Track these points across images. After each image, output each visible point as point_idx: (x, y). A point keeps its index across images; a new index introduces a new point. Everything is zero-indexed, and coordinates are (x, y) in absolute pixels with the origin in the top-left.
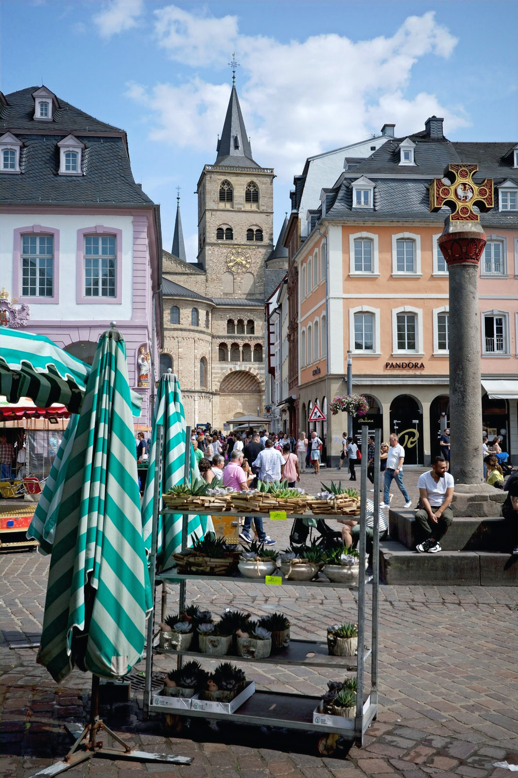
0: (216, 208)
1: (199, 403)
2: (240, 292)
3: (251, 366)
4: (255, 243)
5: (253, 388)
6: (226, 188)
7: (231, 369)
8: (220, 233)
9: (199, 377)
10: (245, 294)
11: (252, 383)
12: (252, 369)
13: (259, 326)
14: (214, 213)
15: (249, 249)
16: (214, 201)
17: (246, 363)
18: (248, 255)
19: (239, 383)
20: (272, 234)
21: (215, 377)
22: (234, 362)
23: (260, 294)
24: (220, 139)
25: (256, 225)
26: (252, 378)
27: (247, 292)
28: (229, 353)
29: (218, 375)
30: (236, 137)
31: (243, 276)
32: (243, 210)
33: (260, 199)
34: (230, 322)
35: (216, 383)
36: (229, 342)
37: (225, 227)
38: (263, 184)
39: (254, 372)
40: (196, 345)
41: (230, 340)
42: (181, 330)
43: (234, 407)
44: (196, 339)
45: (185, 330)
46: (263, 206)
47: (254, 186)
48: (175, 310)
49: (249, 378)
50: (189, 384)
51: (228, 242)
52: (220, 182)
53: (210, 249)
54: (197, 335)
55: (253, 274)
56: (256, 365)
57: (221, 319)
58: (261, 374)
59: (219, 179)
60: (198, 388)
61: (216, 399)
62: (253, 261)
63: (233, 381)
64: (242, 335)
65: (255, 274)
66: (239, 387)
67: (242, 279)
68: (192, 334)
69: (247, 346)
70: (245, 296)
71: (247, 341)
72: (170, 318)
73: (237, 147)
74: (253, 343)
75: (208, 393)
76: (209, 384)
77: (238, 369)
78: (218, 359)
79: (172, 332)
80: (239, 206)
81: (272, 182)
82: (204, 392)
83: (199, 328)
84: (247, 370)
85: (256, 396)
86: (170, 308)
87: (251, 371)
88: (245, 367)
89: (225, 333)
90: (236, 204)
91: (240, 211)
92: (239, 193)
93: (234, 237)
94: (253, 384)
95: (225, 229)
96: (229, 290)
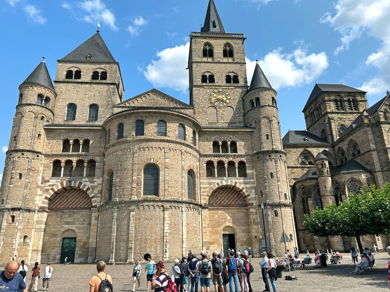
0: (200, 61)
1: (187, 214)
2: (222, 121)
3: (236, 181)
4: (233, 85)
5: (239, 202)
6: (208, 48)
7: (218, 184)
8: (204, 79)
9: (186, 187)
10: (227, 123)
11: (238, 197)
12: (238, 184)
13: (241, 146)
14: (198, 64)
15: (229, 89)
16: (199, 56)
17: (231, 178)
18: (228, 93)
19: (226, 198)
20: (246, 78)
21: (203, 192)
22: (221, 178)
23: (239, 122)
24: (203, 27)
25: (233, 72)
26: (238, 193)
27: (229, 122)
28: (216, 169)
29: (206, 190)
30: (214, 22)
31: (224, 109)
32: (221, 61)
33: (235, 54)
34: (215, 144)
35: (205, 197)
36: (215, 160)
37: (208, 75)
38: (236, 44)
39: (240, 186)
40: (183, 156)
41: (216, 158)
42: (168, 141)
43: (223, 220)
44: (183, 151)
45: (172, 142)
46: (238, 59)
47: (229, 46)
48: (162, 125)
49: (235, 193)
50: (176, 194)
51: (211, 84)
52: (203, 43)
53: (196, 90)
54: (184, 148)
55: (232, 108)
56: (242, 180)
57: (207, 140)
58: (246, 188)
59: (202, 42)
60: (186, 199)
61: (206, 212)
62: (232, 98)
63: (221, 196)
64: (226, 154)
65: (234, 108)
66: (227, 201)
67: (224, 111)
68: (179, 146)
69: (231, 164)
70: (227, 124)
71: (231, 159)
72: (156, 130)
73: (215, 26)
74: (237, 161)
75: (197, 204)
76: (198, 196)
77: (224, 183)
78: (206, 175)
79: (159, 143)
80: (218, 59)
81: (243, 43)
82: (192, 203)
83: (186, 142)
84: (233, 185)
85: (243, 209)
86: (157, 121)
87: (237, 186)
88: (231, 182)
89: (211, 153)
90: (216, 58)
91: (219, 63)
92: (218, 50)
93: (216, 81)
94: (239, 199)
95: (208, 76)
96: (214, 120)
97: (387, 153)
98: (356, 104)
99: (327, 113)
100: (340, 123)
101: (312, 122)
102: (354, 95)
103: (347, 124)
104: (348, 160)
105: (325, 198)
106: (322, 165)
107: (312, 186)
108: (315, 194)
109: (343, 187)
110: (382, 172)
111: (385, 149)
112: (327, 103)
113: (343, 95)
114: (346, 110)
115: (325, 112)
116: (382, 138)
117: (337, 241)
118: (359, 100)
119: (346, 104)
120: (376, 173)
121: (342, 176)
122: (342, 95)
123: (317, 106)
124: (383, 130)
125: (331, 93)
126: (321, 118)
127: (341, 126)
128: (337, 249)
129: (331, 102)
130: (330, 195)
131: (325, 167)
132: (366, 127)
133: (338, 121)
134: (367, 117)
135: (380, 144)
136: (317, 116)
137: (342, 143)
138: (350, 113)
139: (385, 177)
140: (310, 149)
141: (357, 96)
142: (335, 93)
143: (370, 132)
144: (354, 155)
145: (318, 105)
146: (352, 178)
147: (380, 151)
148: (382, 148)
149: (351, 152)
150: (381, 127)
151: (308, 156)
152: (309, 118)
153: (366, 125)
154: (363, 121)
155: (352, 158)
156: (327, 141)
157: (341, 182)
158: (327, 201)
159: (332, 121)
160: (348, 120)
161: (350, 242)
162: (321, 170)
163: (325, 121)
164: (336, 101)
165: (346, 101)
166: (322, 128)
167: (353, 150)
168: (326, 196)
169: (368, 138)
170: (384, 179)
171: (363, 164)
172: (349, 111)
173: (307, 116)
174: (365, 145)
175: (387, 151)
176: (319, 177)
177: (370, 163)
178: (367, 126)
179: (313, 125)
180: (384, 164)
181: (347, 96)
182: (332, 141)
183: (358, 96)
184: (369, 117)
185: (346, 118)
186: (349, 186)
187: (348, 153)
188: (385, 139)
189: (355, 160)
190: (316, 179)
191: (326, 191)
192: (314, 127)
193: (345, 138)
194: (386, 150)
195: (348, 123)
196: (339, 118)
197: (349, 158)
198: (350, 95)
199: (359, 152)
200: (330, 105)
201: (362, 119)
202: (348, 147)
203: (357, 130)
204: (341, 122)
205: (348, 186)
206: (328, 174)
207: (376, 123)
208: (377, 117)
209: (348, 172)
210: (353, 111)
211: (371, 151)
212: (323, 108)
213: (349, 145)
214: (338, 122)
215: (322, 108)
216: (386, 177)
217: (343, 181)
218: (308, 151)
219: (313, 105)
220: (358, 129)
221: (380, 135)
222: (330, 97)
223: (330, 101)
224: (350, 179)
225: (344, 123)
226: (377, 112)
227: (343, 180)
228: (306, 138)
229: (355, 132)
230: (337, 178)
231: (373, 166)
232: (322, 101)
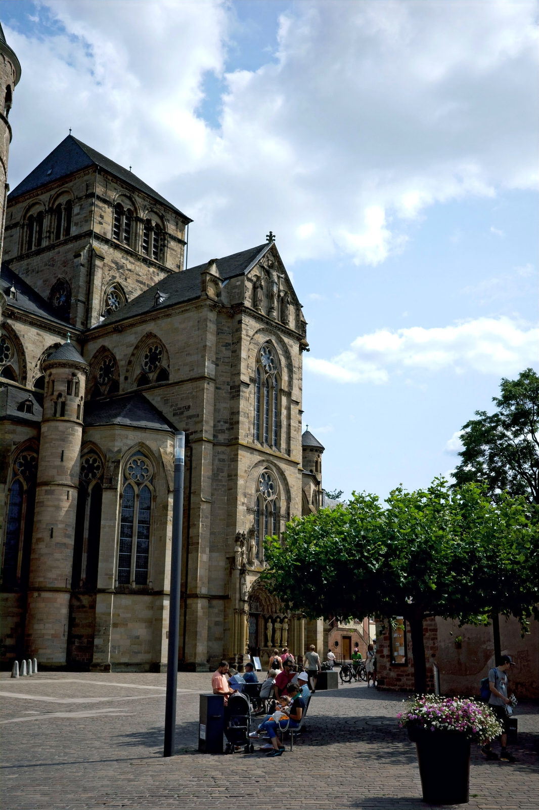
97: (239, 395)
98: (160, 243)
99: (90, 234)
100: (114, 277)
101: (25, 247)
102: (164, 213)
103: (130, 289)
104: (121, 392)
105: (51, 493)
106: (69, 383)
107: (14, 444)
108: (15, 474)
109: (112, 466)
110: (214, 445)
111: (237, 384)
112: (97, 206)
113: (139, 200)
114: (135, 247)
115: (85, 229)
116: (234, 352)
117: (53, 632)
118: (170, 235)
119: (141, 229)
120: (200, 443)
121: (117, 432)
122: (137, 198)
123: (60, 205)
124: (244, 332)
125: (115, 180)
126: (65, 242)
127: (115, 287)
128: (48, 659)
129: (106, 206)
130: (69, 483)
131: (77, 395)
132: (206, 309)
133: (111, 269)
134: (215, 280)
135: (227, 367)
136: (49, 232)
137: (115, 337)
138: (145, 261)
139: (216, 462)
140: (18, 327)
141: (168, 221)
142: (122, 187)
143: (212, 327)
144: (143, 379)
145: (63, 200)
146: (142, 444)
147: (222, 387)
148: (229, 380)
149: (138, 372)
150: (240, 322)
151: (7, 349)
152: (17, 232)
153: (208, 302)
154: (204, 289)
155: (135, 388)
156: (67, 320)
157: (110, 451)
158: (56, 503)
159: (98, 263)
160: (136, 277)
161: (92, 637)
162: (63, 399)
163: (80, 255)
164: (118, 210)
165: (141, 220)
166: (60, 276)
167: (143, 364)
168: (58, 485)
169: (206, 342)
170: (213, 464)
171: (167, 411)
172: (141, 252)
173: (14, 222)
174: (189, 359)
175: (239, 391)
176: (45, 420)
177: (191, 412)
178: (210, 306)
179: (28, 256)
180: (222, 423)
181: (148, 209)
182: (82, 324)
183: (171, 222)
184: (220, 284)
185: (130, 270)
186: (128, 466)
187: (127, 371)
188: (242, 356)
189: (146, 395)
190: (36, 426)
191: (61, 470)
192: (28, 264)
193: (132, 325)
194: (239, 386)
195: (133, 286)
196: (116, 263)
197: (127, 386)
198: (155, 210)
199: (164, 375)
200: (103, 214)
201: (204, 282)
202: (133, 355)
203: (177, 311)
204: (117, 275)
205: (126, 465)
206: (78, 418)
207: (232, 307)
208: (236, 290)
209: (135, 423)
210: (151, 257)
211: (203, 378)
212: (78, 217)
213: (137, 347)
214: (112, 273)
215: (78, 214)
216: (220, 460)
217: (116, 449)
218: (13, 330)
219: (48, 194)
220: (180, 308)
221: (231, 342)
222: (109, 192)
223: (105, 201)
224: (135, 445)
225: (123, 283)
226: (240, 278)
227: (118, 445)
228: (13, 289)
229: (168, 316)
230: (97, 436)
231: (197, 423)
232: (84, 193)
